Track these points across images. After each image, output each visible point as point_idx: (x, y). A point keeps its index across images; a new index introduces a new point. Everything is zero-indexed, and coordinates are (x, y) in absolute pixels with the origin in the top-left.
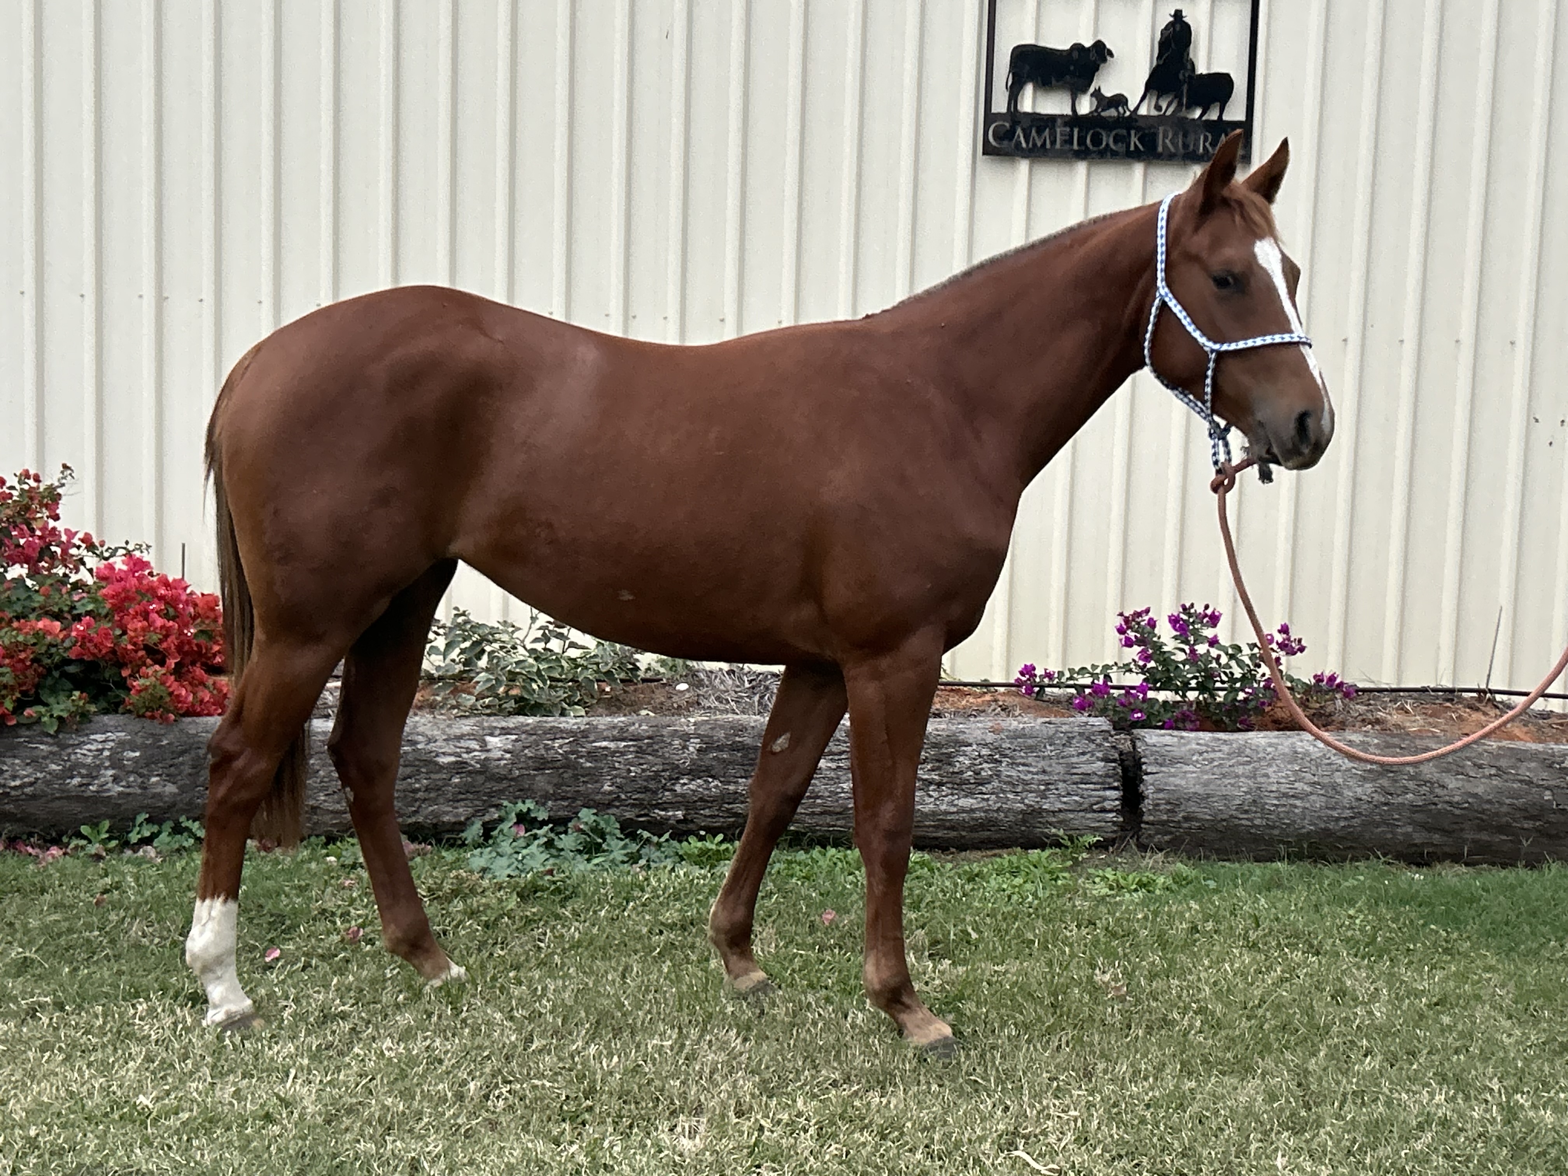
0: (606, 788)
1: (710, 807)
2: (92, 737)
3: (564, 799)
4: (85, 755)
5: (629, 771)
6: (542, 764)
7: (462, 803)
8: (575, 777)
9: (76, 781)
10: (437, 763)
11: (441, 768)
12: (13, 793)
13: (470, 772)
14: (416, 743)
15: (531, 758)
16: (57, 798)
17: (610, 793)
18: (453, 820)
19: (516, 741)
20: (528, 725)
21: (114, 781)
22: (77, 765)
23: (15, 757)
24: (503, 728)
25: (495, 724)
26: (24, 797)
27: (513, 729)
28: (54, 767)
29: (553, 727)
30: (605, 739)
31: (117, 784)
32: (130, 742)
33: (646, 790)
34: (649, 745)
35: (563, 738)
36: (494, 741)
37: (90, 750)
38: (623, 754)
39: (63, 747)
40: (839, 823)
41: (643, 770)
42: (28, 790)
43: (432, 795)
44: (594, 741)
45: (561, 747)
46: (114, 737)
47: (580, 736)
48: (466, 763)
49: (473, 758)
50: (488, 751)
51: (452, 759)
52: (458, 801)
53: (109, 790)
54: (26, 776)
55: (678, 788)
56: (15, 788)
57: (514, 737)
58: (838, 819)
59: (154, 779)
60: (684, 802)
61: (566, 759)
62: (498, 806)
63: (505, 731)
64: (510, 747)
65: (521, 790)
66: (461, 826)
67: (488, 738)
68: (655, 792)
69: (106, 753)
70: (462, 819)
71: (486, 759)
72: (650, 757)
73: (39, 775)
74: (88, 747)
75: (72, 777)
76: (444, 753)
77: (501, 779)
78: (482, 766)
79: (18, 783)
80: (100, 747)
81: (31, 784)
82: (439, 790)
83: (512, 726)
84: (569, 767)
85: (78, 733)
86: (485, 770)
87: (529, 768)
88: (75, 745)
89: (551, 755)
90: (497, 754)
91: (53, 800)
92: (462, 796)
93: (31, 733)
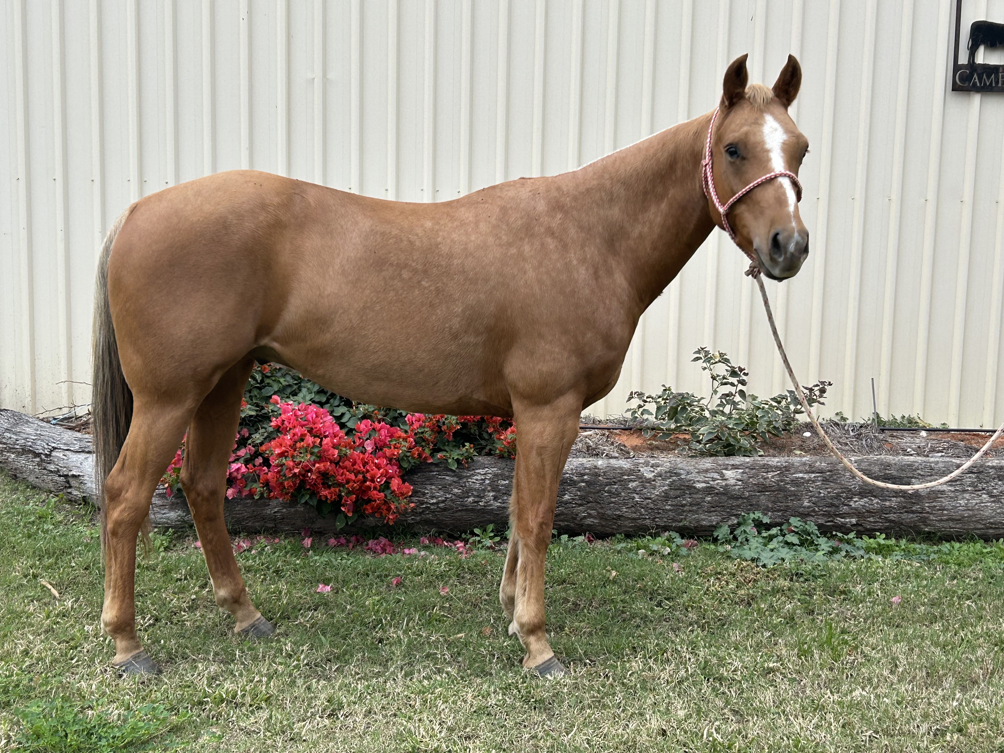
0: (806, 504)
1: (873, 516)
2: (477, 471)
3: (778, 511)
4: (473, 482)
5: (820, 493)
6: (763, 488)
7: (714, 514)
8: (786, 497)
9: (471, 499)
10: (695, 488)
11: (698, 491)
12: (432, 507)
13: (717, 494)
14: (681, 474)
15: (755, 484)
16: (460, 510)
17: (809, 507)
18: (708, 524)
19: (743, 473)
20: (748, 463)
21: (494, 500)
22: (471, 489)
23: (432, 484)
24: (733, 465)
25: (727, 462)
26: (438, 509)
27: (740, 465)
28: (456, 490)
29: (764, 465)
30: (801, 472)
31: (496, 501)
32: (501, 475)
33: (832, 505)
34: (831, 476)
35: (773, 471)
36: (729, 474)
37: (477, 480)
38: (814, 482)
39: (461, 477)
40: (957, 526)
41: (829, 493)
42: (441, 505)
43: (694, 508)
44: (794, 474)
45: (773, 477)
46: (490, 471)
47: (785, 470)
48: (713, 488)
49: (718, 484)
50: (726, 480)
51: (704, 485)
52: (710, 512)
53: (491, 505)
54: (441, 496)
55: (852, 503)
56: (433, 504)
57: (741, 471)
58: (957, 524)
60: (857, 513)
61: (778, 485)
62: (737, 516)
63: (735, 467)
64: (739, 477)
65: (751, 505)
66: (715, 527)
67: (724, 471)
68: (837, 507)
69: (487, 482)
70: (714, 523)
71: (726, 485)
72: (832, 484)
73: (448, 496)
74: (476, 477)
75: (468, 497)
76: (698, 481)
77: (737, 498)
78: (725, 489)
79: (434, 501)
80: (483, 477)
81: (443, 502)
82: (698, 505)
83: (738, 463)
84: (780, 490)
85: (468, 469)
86: (726, 492)
87: (754, 491)
88: (467, 476)
89: (767, 482)
90: (732, 482)
91: (457, 512)
92: (713, 509)
93: (439, 469)
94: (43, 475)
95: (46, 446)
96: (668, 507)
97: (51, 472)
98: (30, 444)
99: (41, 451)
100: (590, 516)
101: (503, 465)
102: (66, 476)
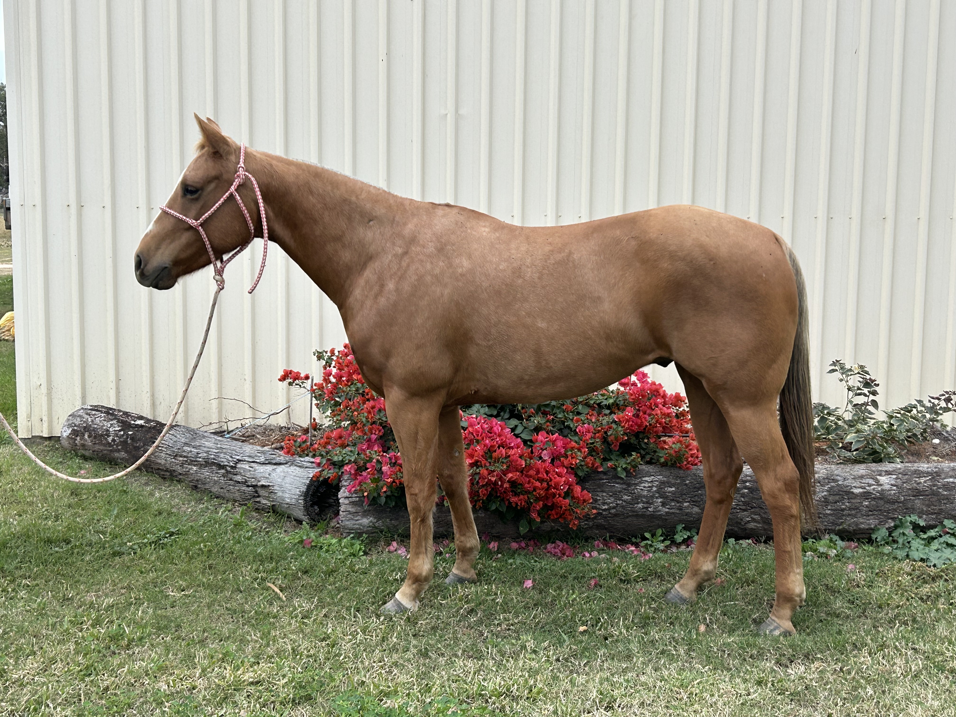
2: (644, 479)
3: (932, 514)
4: (642, 490)
6: (917, 493)
7: (872, 517)
8: (939, 501)
9: (640, 505)
10: (853, 493)
11: (856, 496)
12: (604, 513)
13: (874, 498)
14: (838, 481)
15: (909, 489)
16: (630, 516)
18: (867, 527)
19: (897, 478)
20: (900, 469)
21: (662, 506)
22: (640, 496)
23: (603, 491)
24: (886, 471)
25: (880, 469)
26: (610, 515)
27: (893, 471)
28: (626, 497)
29: (916, 471)
30: (951, 477)
31: (664, 507)
32: (668, 483)
35: (925, 477)
36: (883, 479)
37: (644, 487)
39: (629, 485)
42: (613, 511)
43: (853, 512)
44: (945, 479)
45: (925, 482)
46: (656, 479)
47: (936, 475)
48: (871, 493)
49: (874, 489)
50: (881, 485)
51: (861, 490)
52: (868, 516)
53: (660, 511)
54: (612, 503)
56: (605, 510)
57: (894, 477)
59: (686, 504)
61: (931, 489)
62: (893, 519)
63: (888, 473)
64: (893, 482)
65: (906, 509)
66: (873, 530)
67: (878, 477)
69: (654, 489)
70: (872, 526)
71: (882, 490)
73: (618, 502)
74: (643, 485)
75: (638, 503)
76: (855, 487)
77: (893, 503)
78: (881, 494)
79: (606, 507)
80: (650, 485)
81: (614, 508)
82: (856, 509)
83: (891, 469)
84: (934, 495)
85: (635, 477)
86: (882, 497)
87: (909, 496)
88: (635, 484)
89: (920, 487)
90: (887, 487)
91: (627, 517)
92: (870, 513)
93: (608, 477)
94: (230, 485)
95: (231, 459)
96: (828, 512)
97: (239, 482)
98: (212, 456)
99: (226, 463)
100: (754, 520)
101: (667, 473)
102: (254, 486)
